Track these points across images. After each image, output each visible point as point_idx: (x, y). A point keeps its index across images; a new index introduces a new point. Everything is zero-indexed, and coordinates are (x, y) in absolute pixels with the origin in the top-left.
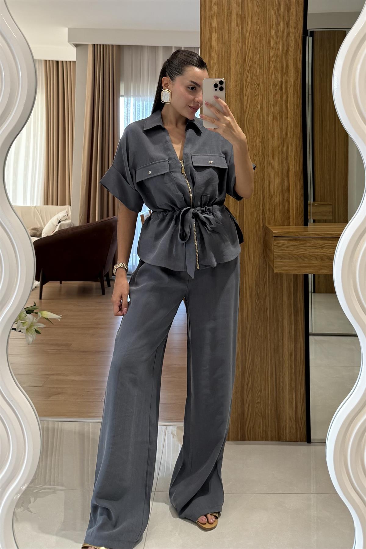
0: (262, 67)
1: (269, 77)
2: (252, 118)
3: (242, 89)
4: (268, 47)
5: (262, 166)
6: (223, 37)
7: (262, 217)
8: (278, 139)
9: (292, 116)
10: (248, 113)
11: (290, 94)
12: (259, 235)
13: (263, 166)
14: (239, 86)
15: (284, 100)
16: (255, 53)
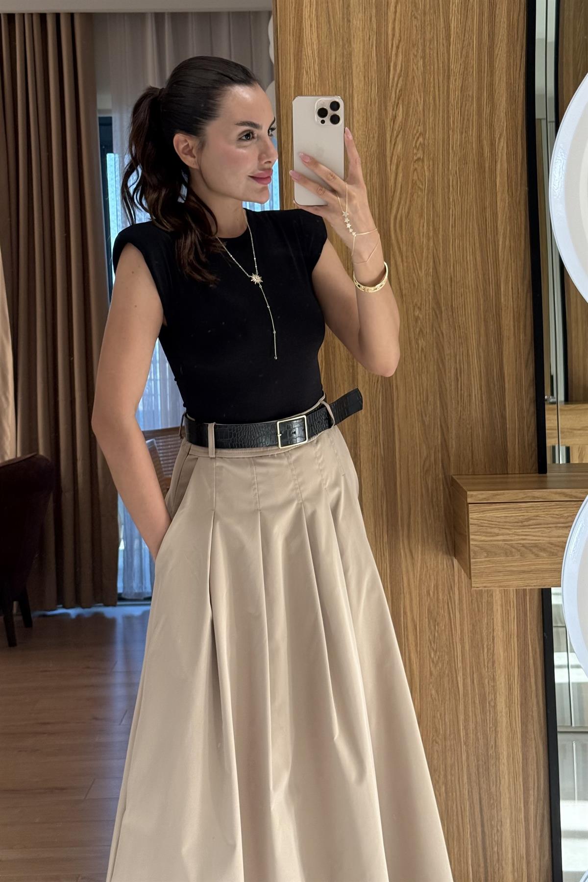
0: (432, 89)
1: (448, 117)
2: (408, 216)
3: (382, 145)
4: (444, 41)
5: (436, 331)
6: (331, 18)
7: (440, 455)
8: (476, 265)
9: (506, 209)
10: (399, 203)
11: (500, 155)
12: (435, 500)
13: (440, 333)
14: (376, 138)
15: (487, 169)
16: (412, 57)
